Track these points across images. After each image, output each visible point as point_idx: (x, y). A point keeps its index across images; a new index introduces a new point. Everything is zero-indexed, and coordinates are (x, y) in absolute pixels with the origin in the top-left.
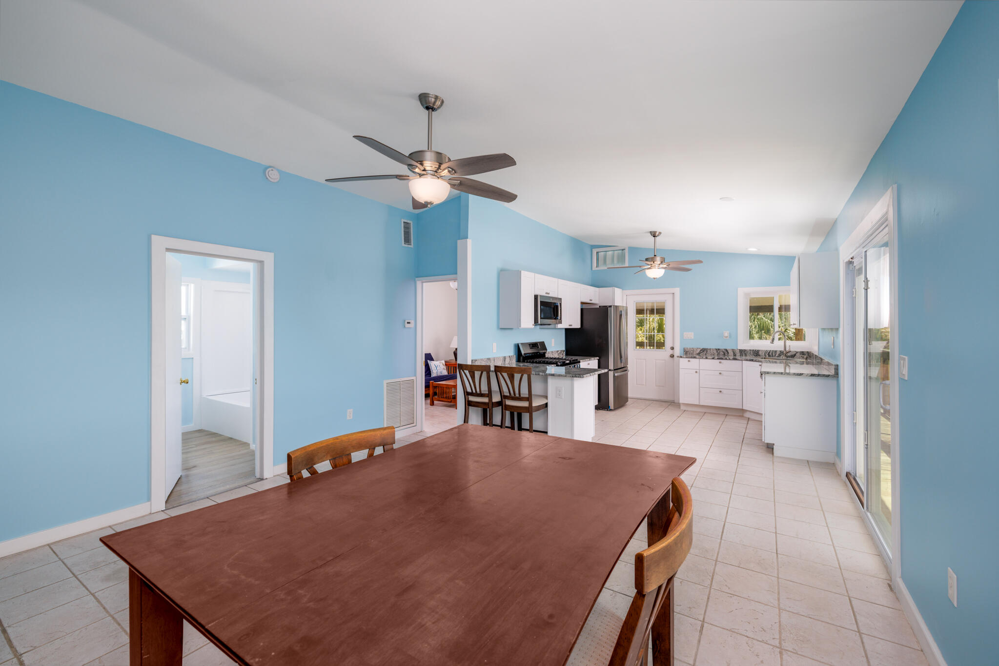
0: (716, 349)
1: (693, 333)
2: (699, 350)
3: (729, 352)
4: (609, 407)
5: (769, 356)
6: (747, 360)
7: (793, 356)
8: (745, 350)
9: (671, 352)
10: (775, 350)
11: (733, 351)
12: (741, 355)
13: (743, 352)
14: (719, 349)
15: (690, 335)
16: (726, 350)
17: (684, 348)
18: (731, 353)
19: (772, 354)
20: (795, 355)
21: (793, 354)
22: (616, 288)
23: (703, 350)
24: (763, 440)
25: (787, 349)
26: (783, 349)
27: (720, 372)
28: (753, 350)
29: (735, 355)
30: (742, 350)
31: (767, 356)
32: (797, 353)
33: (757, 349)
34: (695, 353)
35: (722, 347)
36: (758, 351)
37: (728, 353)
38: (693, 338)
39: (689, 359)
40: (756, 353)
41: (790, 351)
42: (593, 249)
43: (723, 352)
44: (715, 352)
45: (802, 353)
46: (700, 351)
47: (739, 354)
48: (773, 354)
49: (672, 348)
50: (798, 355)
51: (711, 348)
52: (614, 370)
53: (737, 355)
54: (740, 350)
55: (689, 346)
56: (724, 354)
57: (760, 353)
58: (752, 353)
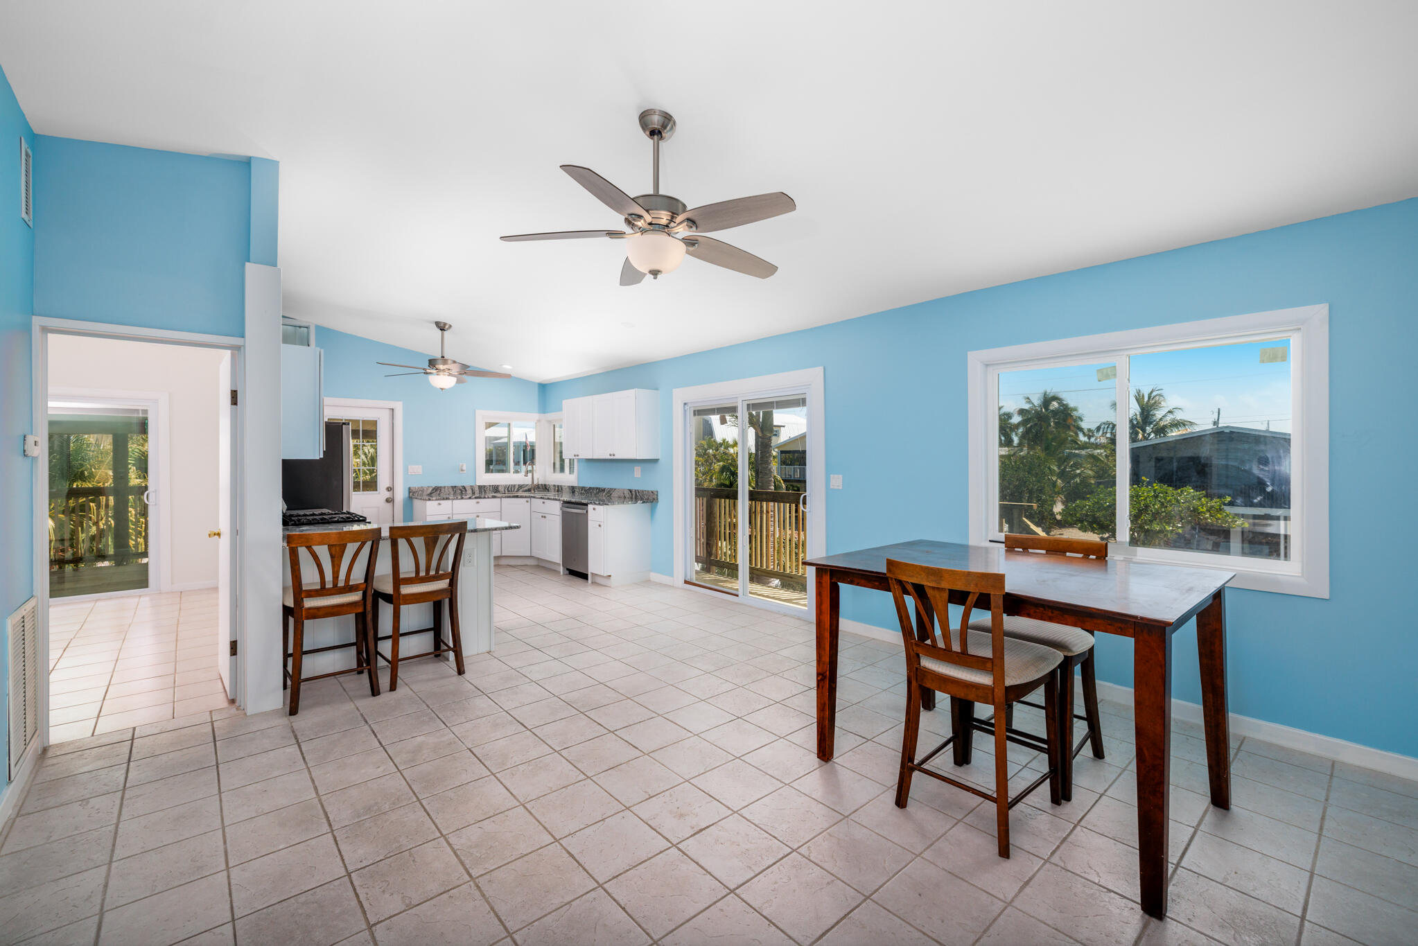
0: (452, 487)
1: (421, 466)
2: (431, 489)
5: (509, 491)
6: (505, 497)
8: (484, 486)
9: (388, 495)
10: (514, 484)
11: (472, 488)
12: (480, 491)
13: (482, 489)
14: (455, 486)
15: (417, 469)
16: (464, 488)
17: (410, 488)
18: (469, 491)
23: (436, 489)
28: (493, 486)
29: (473, 492)
30: (481, 486)
33: (497, 484)
34: (425, 493)
35: (459, 484)
36: (498, 487)
37: (466, 490)
38: (421, 473)
39: (439, 502)
40: (496, 489)
43: (460, 490)
44: (451, 490)
46: (433, 490)
49: (390, 489)
51: (446, 485)
53: (476, 492)
54: (479, 486)
55: (415, 485)
56: (462, 493)
57: (500, 488)
58: (491, 489)
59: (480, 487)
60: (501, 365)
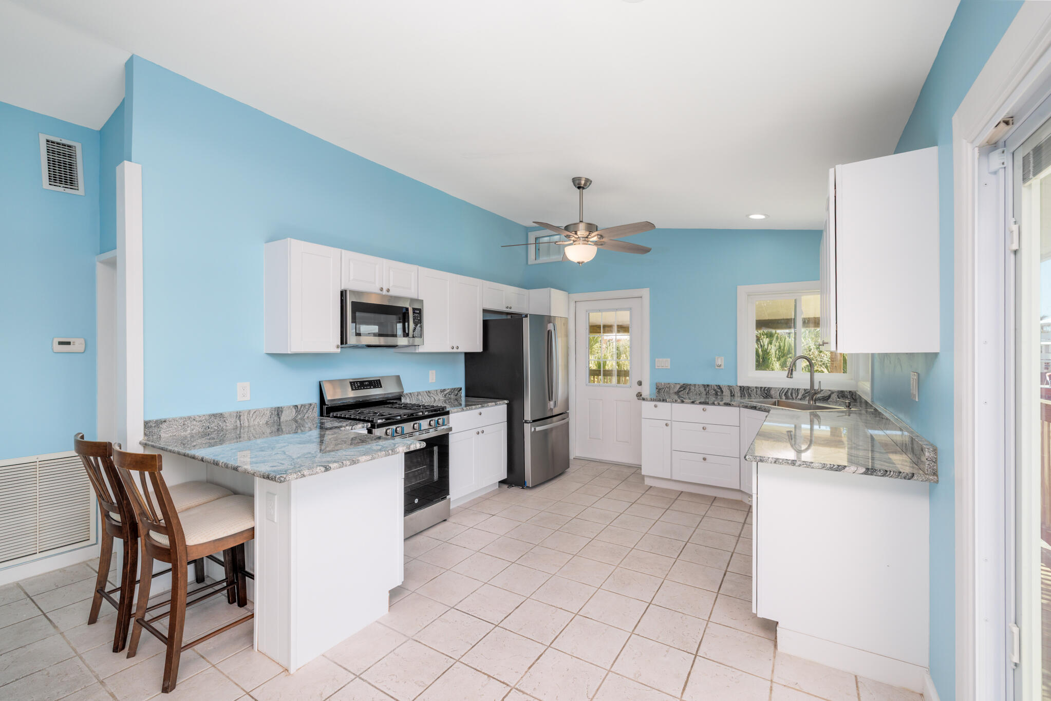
0: (704, 386)
1: (669, 360)
2: (678, 387)
3: (724, 390)
4: (525, 483)
5: (787, 397)
7: (826, 399)
8: (748, 388)
9: (638, 389)
10: (796, 387)
11: (730, 388)
12: (742, 396)
13: (745, 391)
14: (708, 385)
15: (664, 363)
17: (656, 384)
18: (727, 392)
19: (791, 394)
20: (829, 396)
21: (827, 394)
22: (553, 290)
23: (684, 387)
24: (754, 611)
25: (816, 387)
26: (809, 387)
27: (703, 425)
28: (761, 388)
29: (732, 395)
30: (744, 388)
31: (784, 397)
32: (833, 393)
33: (768, 386)
34: (671, 392)
35: (713, 382)
36: (769, 389)
37: (722, 392)
38: (669, 367)
39: (655, 403)
41: (822, 390)
42: (529, 233)
43: (715, 390)
44: (702, 389)
45: (842, 394)
46: (681, 387)
47: (739, 394)
48: (794, 395)
49: (640, 383)
50: (834, 396)
51: (697, 383)
52: (534, 421)
53: (736, 394)
54: (740, 387)
55: (663, 380)
56: (716, 394)
57: (772, 392)
58: (759, 392)
59: (742, 389)
60: (747, 216)
